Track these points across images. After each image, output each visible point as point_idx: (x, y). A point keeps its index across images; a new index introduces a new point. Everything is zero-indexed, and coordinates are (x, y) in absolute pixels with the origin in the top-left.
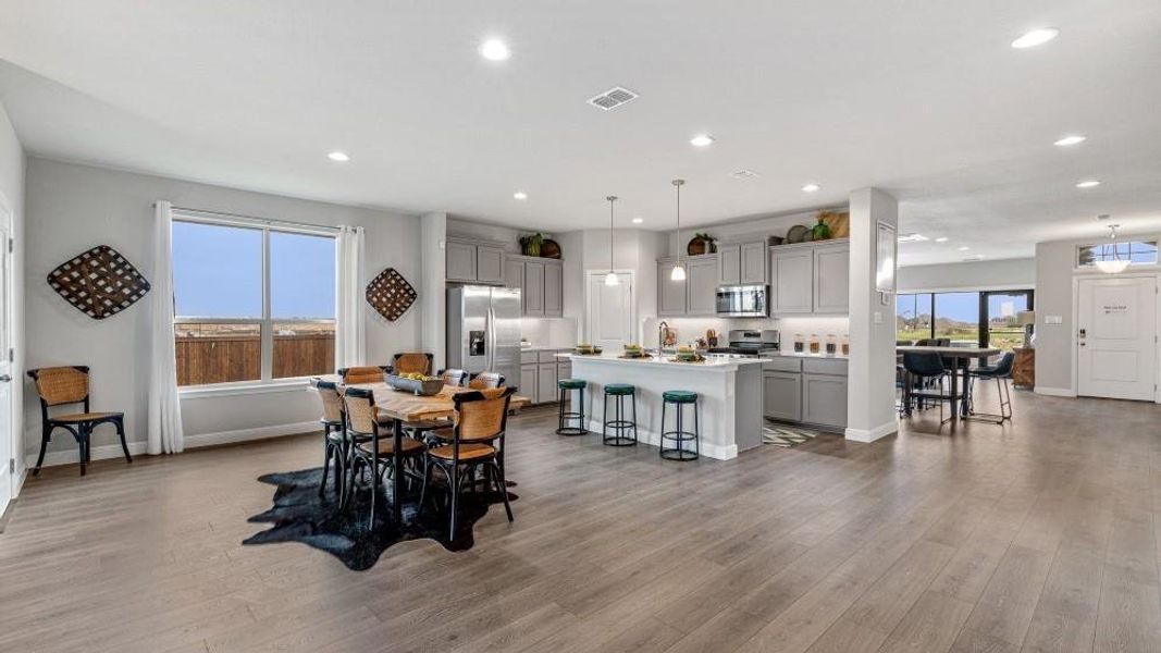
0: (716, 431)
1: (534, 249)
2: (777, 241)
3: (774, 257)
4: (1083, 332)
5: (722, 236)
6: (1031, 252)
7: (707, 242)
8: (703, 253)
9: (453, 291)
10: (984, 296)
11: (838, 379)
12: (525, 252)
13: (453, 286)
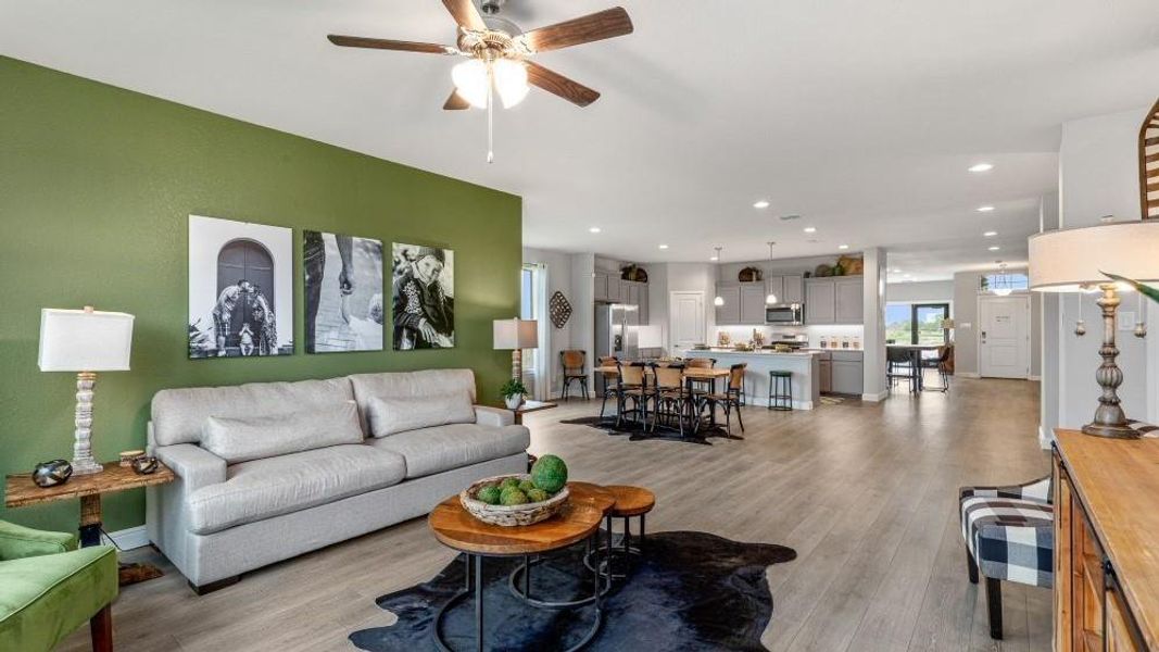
0: (802, 392)
1: (632, 275)
2: (807, 275)
3: (808, 285)
4: (984, 334)
5: (766, 270)
6: (951, 277)
7: (754, 273)
8: (751, 280)
9: (600, 307)
10: (915, 308)
11: (857, 364)
12: (625, 277)
13: (601, 304)
